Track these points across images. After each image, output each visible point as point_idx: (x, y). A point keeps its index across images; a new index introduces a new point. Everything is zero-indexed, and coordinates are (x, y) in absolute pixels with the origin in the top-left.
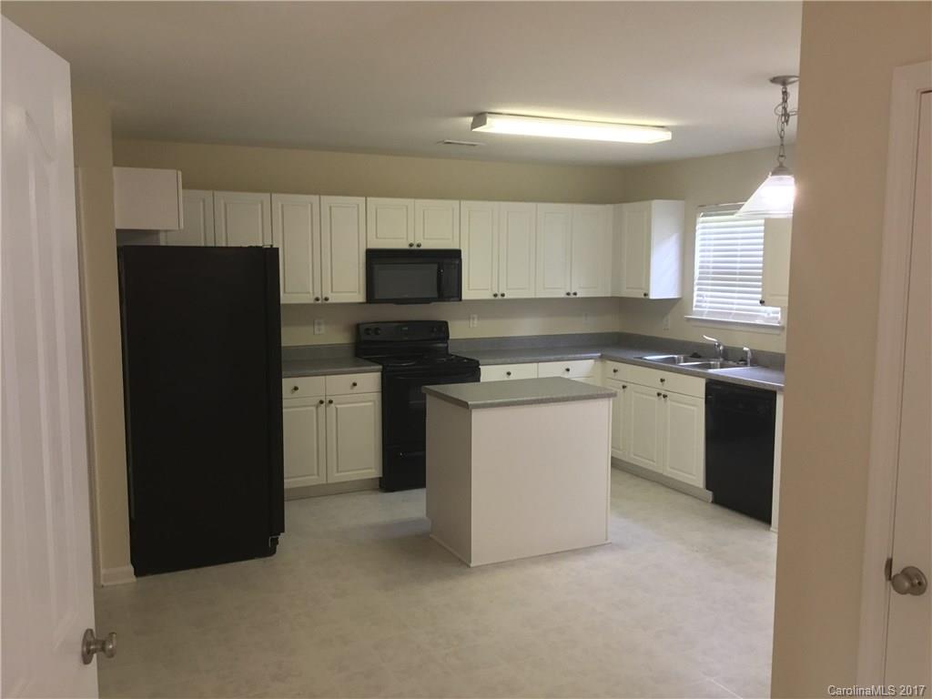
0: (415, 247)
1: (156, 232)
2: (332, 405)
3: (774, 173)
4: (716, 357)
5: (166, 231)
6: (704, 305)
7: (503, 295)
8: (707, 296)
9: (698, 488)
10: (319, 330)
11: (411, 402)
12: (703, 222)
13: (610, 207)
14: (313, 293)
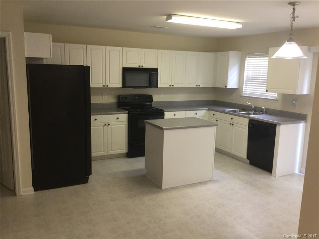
0: (141, 67)
1: (42, 59)
2: (110, 126)
3: (288, 41)
4: (251, 110)
5: (46, 58)
6: (247, 91)
7: (173, 86)
8: (248, 88)
9: (244, 159)
10: (104, 97)
11: (139, 125)
12: (248, 60)
13: (213, 53)
14: (102, 84)
